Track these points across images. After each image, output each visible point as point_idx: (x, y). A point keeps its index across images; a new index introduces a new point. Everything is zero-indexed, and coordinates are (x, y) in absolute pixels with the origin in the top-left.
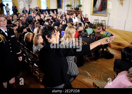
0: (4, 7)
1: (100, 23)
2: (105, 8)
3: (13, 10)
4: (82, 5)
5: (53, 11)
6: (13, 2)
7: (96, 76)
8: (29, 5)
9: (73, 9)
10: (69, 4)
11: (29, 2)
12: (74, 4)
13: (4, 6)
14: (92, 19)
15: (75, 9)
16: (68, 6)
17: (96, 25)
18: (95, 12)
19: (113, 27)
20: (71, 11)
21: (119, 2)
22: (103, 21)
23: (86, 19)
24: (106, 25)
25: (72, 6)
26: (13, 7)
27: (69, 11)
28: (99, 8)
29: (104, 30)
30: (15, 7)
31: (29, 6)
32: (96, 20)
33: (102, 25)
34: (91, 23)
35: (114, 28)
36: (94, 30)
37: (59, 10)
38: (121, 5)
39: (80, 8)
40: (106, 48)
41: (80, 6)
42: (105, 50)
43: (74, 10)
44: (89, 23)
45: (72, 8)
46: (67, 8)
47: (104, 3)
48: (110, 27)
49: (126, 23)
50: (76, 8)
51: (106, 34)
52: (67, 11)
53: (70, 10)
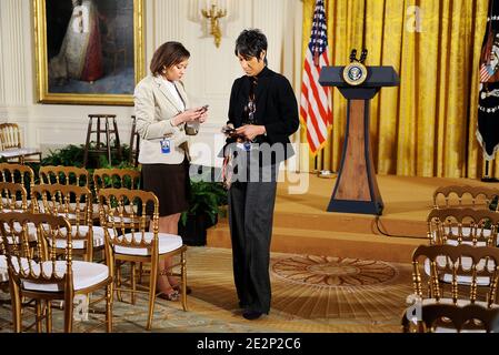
28: (87, 59)
38: (212, 40)
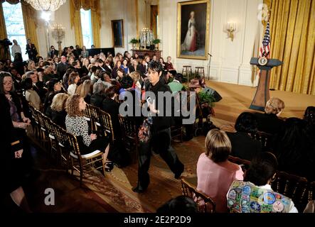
0: (10, 47)
1: (193, 71)
2: (202, 44)
3: (28, 52)
4: (160, 39)
5: (106, 51)
6: (27, 37)
7: (189, 169)
8: (58, 42)
9: (143, 47)
10: (136, 38)
11: (59, 37)
12: (145, 39)
13: (11, 44)
14: (179, 65)
15: (147, 47)
16: (134, 41)
17: (187, 75)
18: (183, 53)
19: (217, 79)
20: (140, 51)
21: (226, 34)
22: (198, 68)
23: (168, 66)
24: (206, 76)
25: (142, 41)
26: (28, 46)
27: (137, 51)
28: (192, 45)
29: (201, 85)
30: (33, 46)
31: (60, 43)
32: (186, 67)
33: (197, 76)
34: (177, 72)
35: (219, 81)
36: (184, 84)
37: (117, 50)
38: (231, 39)
39: (156, 46)
40: (206, 117)
41: (157, 41)
42: (204, 120)
43: (145, 49)
44: (174, 72)
45: (142, 45)
46: (133, 46)
47: (201, 36)
48: (212, 78)
49: (241, 71)
50: (149, 46)
51: (205, 92)
52: (133, 50)
53: (138, 49)
